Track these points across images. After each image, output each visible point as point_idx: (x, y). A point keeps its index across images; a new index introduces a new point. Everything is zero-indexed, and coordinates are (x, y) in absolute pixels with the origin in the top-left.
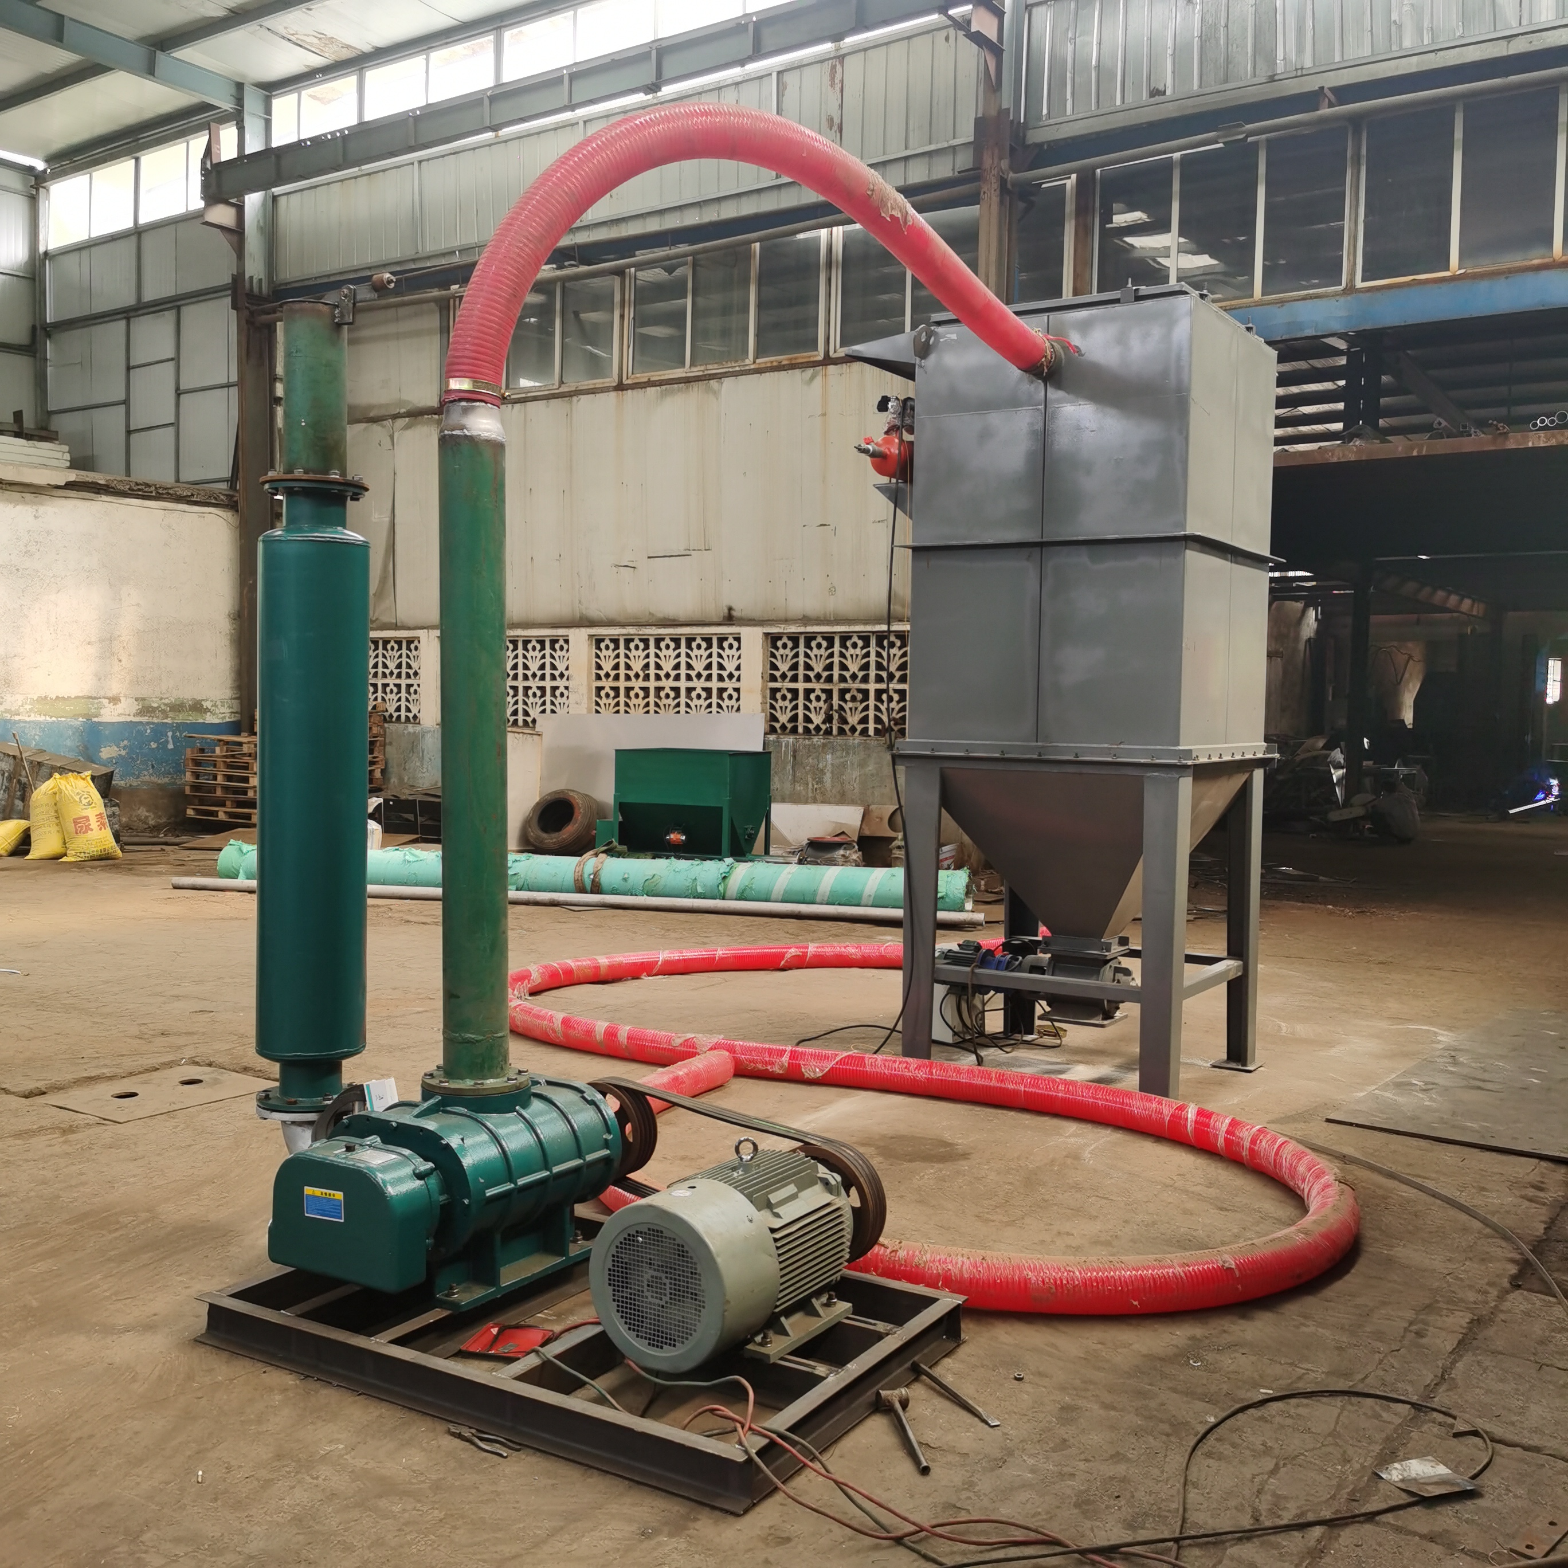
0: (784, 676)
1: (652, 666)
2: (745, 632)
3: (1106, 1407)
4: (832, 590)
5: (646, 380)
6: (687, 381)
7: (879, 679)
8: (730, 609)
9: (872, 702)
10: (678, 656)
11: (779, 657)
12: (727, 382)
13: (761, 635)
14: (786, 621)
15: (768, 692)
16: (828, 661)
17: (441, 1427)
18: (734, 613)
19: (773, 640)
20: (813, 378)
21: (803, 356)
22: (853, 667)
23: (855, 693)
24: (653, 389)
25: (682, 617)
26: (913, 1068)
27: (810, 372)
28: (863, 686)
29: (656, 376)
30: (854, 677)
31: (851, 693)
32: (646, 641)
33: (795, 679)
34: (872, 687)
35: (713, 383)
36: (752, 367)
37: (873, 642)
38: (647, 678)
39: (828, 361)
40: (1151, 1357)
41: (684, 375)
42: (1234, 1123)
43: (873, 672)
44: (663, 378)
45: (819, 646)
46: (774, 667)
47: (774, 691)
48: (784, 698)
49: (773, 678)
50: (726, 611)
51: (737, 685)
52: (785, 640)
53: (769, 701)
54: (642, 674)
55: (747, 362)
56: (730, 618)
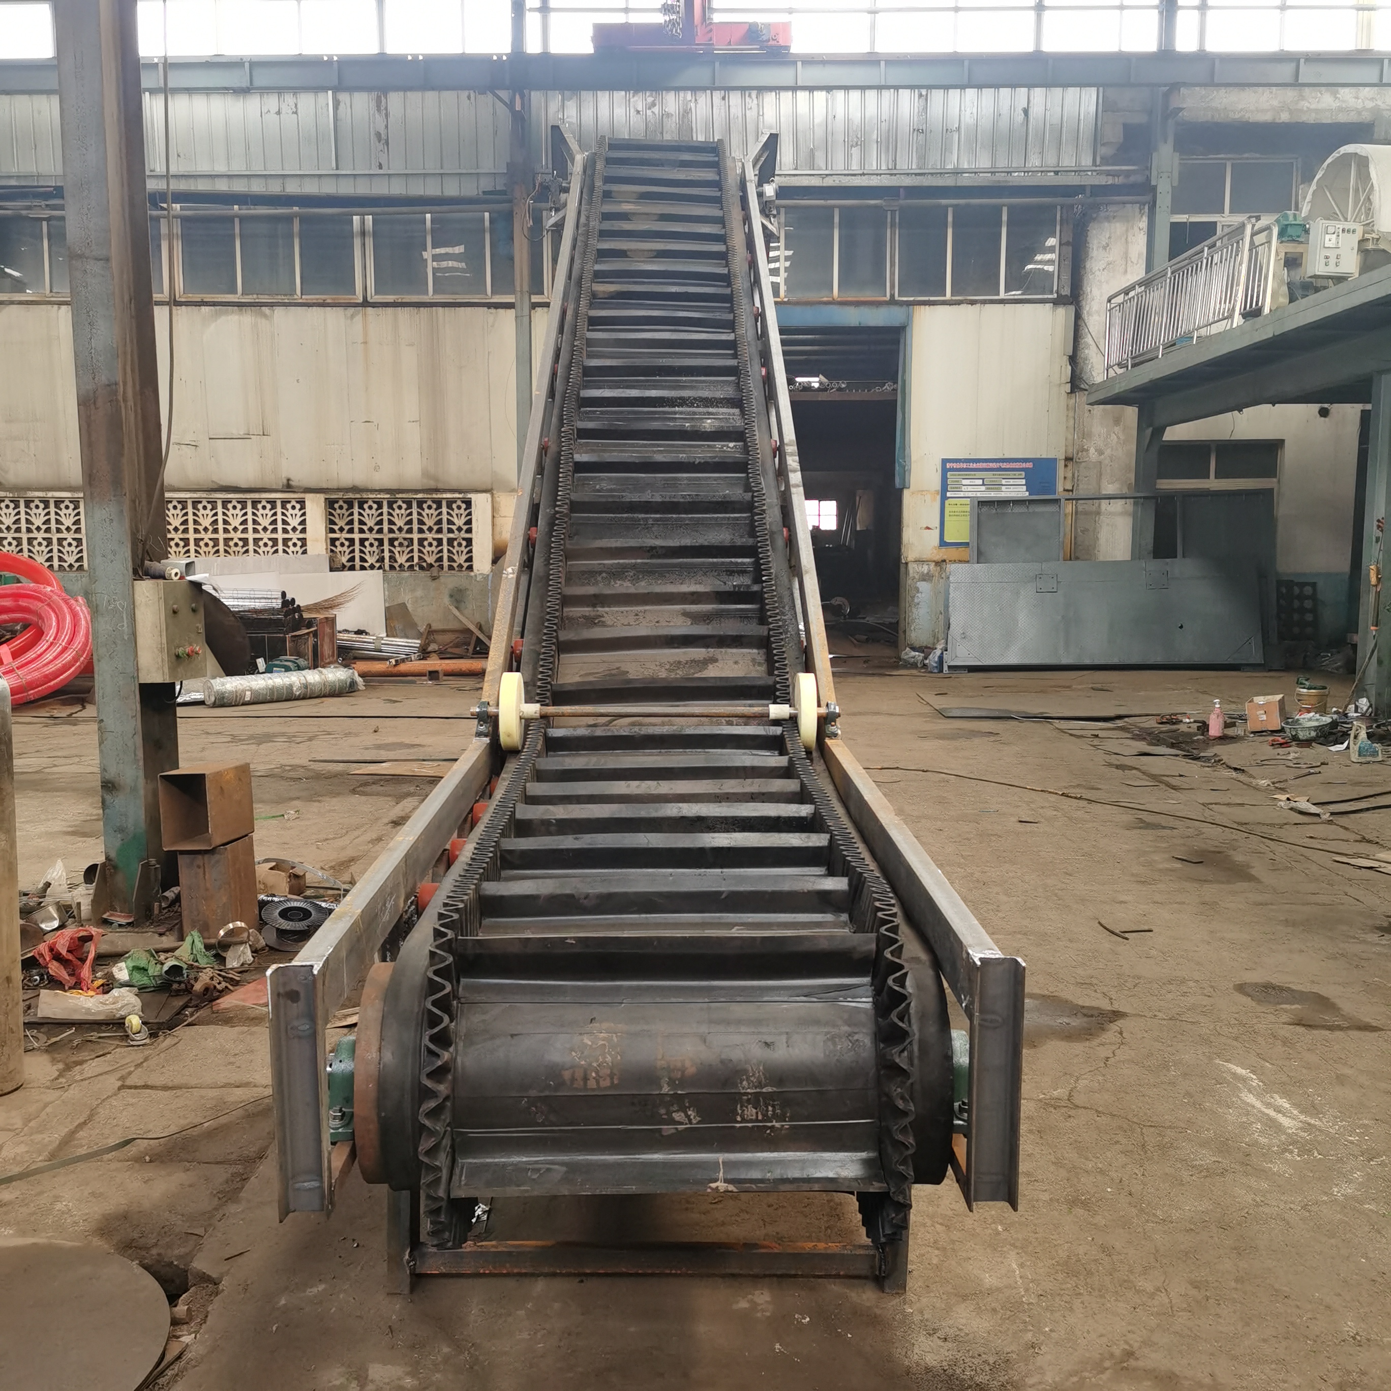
0: (341, 529)
2: (309, 499)
4: (377, 468)
5: (199, 300)
6: (240, 305)
8: (288, 480)
9: (416, 546)
10: (245, 514)
11: (337, 516)
12: (279, 311)
13: (323, 500)
14: (339, 490)
15: (329, 541)
16: (379, 518)
18: (291, 482)
19: (331, 503)
20: (352, 316)
21: (344, 298)
22: (400, 523)
23: (402, 541)
24: (207, 308)
25: (244, 485)
27: (351, 310)
28: (409, 536)
29: (208, 298)
31: (399, 541)
32: (214, 504)
33: (351, 531)
34: (415, 536)
35: (266, 310)
36: (300, 301)
38: (216, 531)
39: (366, 304)
41: (237, 300)
43: (415, 526)
44: (216, 300)
46: (332, 522)
47: (333, 541)
48: (342, 545)
49: (332, 531)
50: (285, 481)
51: (301, 536)
52: (341, 503)
53: (329, 547)
55: (296, 297)
56: (288, 487)
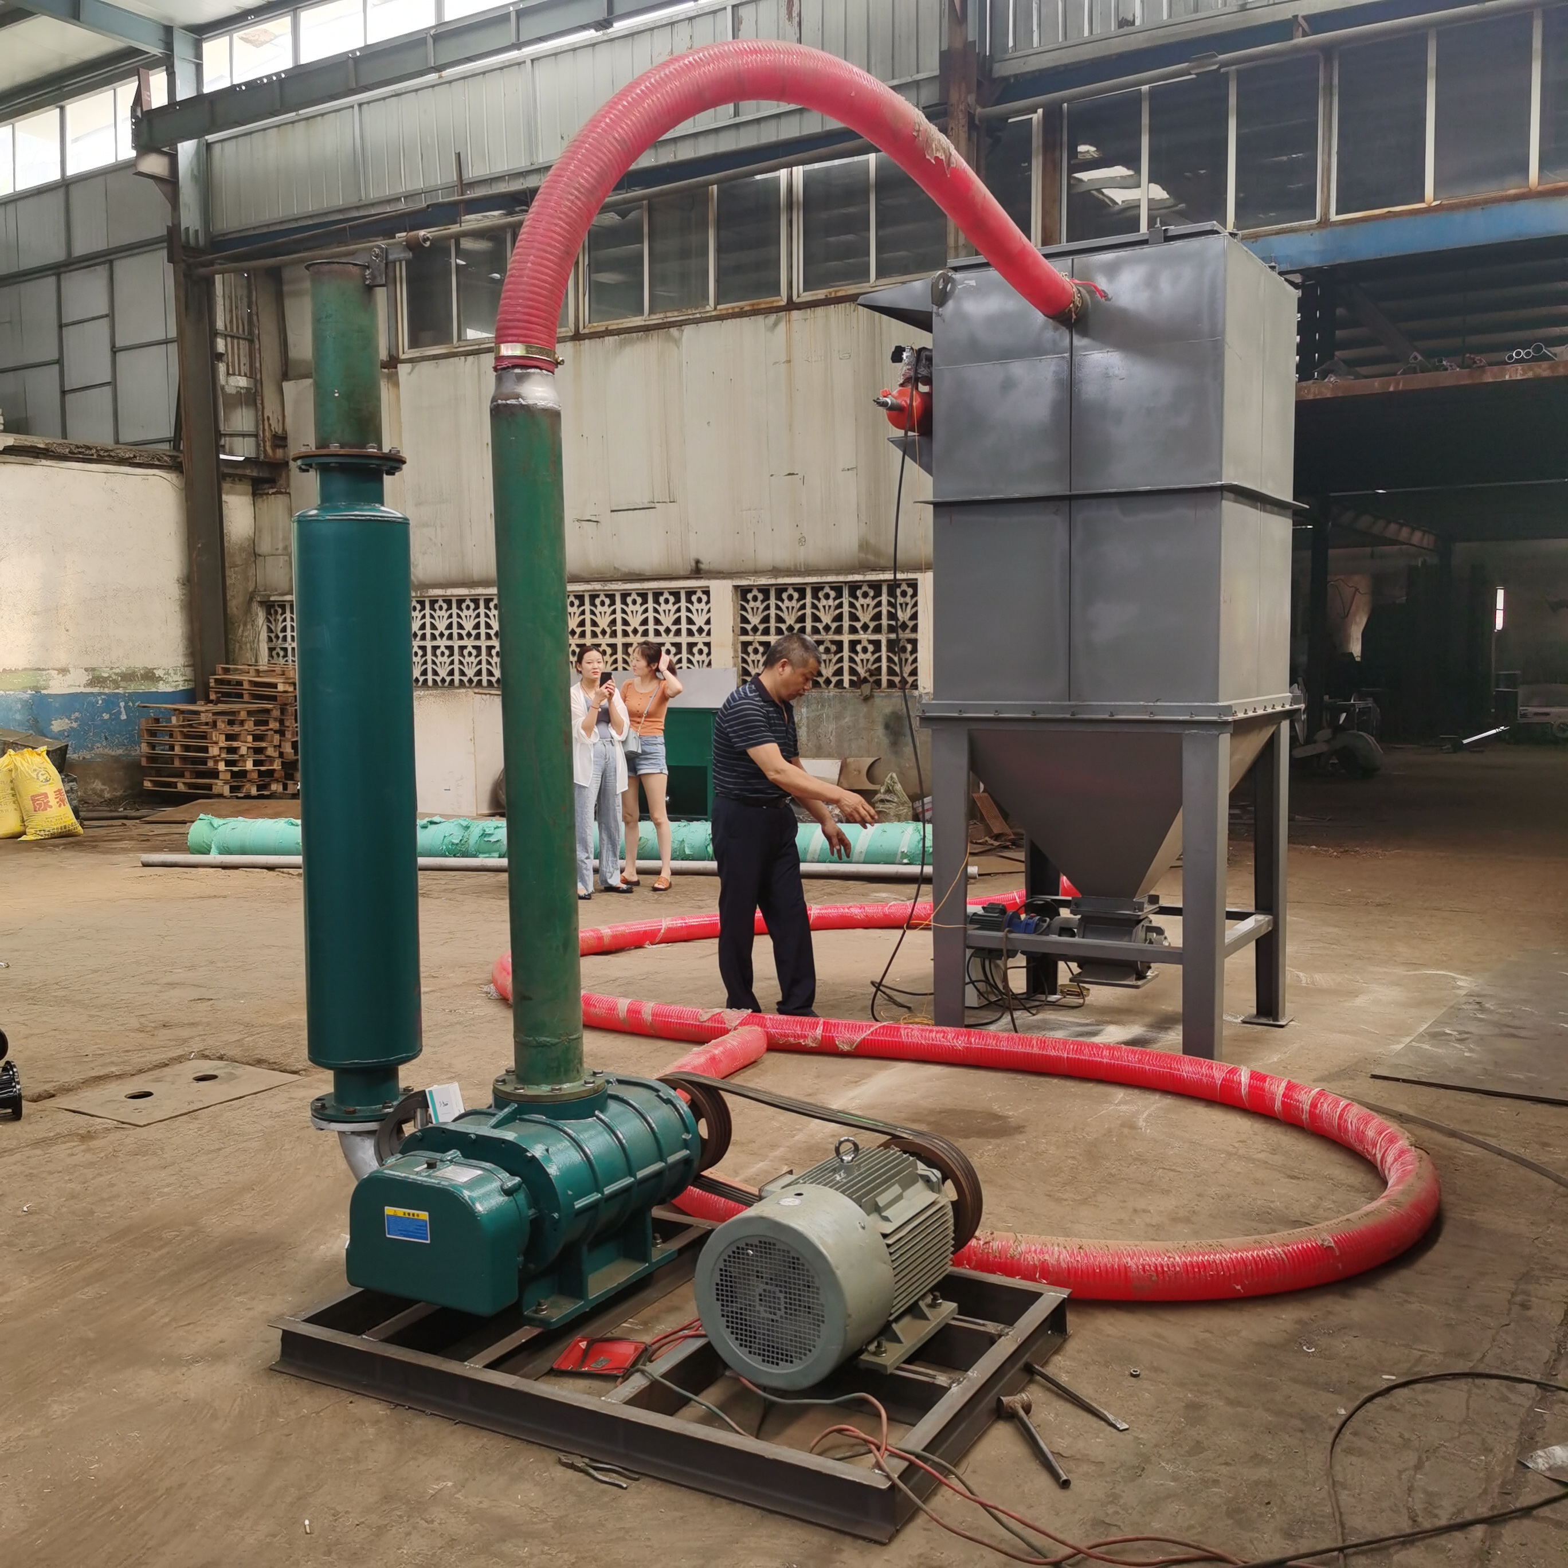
0: (755, 629)
1: (619, 622)
2: (714, 585)
3: (1231, 1402)
4: (802, 541)
5: (604, 329)
6: (646, 329)
7: (853, 630)
8: (698, 562)
9: (846, 653)
10: (646, 611)
11: (750, 610)
12: (688, 330)
13: (731, 588)
14: (757, 573)
15: (740, 645)
16: (800, 613)
17: (551, 1456)
18: (702, 566)
19: (743, 592)
20: (776, 324)
21: (764, 302)
22: (826, 618)
23: (829, 645)
24: (611, 338)
25: (648, 572)
26: (951, 1038)
27: (773, 317)
28: (837, 638)
29: (614, 324)
30: (827, 628)
31: (825, 645)
32: (612, 597)
33: (766, 632)
34: (846, 638)
35: (674, 331)
36: (714, 313)
37: (846, 592)
38: (614, 634)
39: (792, 306)
40: (1261, 1344)
41: (643, 323)
42: (1290, 1087)
43: (846, 624)
44: (621, 326)
45: (790, 598)
46: (744, 620)
47: (745, 645)
48: (756, 651)
49: (744, 632)
50: (693, 564)
51: (707, 640)
52: (755, 592)
53: (740, 654)
54: (608, 630)
55: (708, 308)
56: (697, 571)
